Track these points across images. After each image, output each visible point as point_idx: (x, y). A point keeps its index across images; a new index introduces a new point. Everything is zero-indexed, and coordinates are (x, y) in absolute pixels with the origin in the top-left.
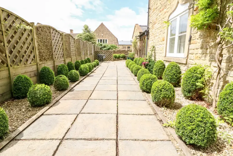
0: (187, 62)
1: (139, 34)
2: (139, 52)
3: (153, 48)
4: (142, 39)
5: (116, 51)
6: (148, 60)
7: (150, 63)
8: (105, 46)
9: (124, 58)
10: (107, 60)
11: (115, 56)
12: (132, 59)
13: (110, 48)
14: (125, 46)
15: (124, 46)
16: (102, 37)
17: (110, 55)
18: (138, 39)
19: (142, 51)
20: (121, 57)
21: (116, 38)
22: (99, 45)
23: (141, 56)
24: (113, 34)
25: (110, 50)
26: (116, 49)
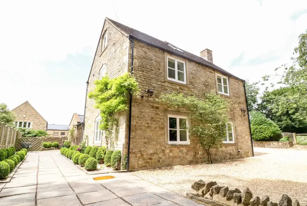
0: (101, 145)
1: (77, 124)
2: (75, 141)
3: (87, 137)
4: (79, 128)
5: (46, 138)
6: (82, 147)
7: (83, 149)
8: (30, 131)
9: (57, 147)
10: (34, 149)
11: (45, 144)
12: (68, 147)
13: (37, 135)
14: (57, 131)
15: (55, 131)
16: (23, 118)
17: (39, 143)
18: (76, 127)
19: (78, 139)
20: (53, 147)
21: (46, 121)
22: (21, 130)
23: (77, 144)
24: (41, 117)
25: (37, 137)
26: (46, 136)
